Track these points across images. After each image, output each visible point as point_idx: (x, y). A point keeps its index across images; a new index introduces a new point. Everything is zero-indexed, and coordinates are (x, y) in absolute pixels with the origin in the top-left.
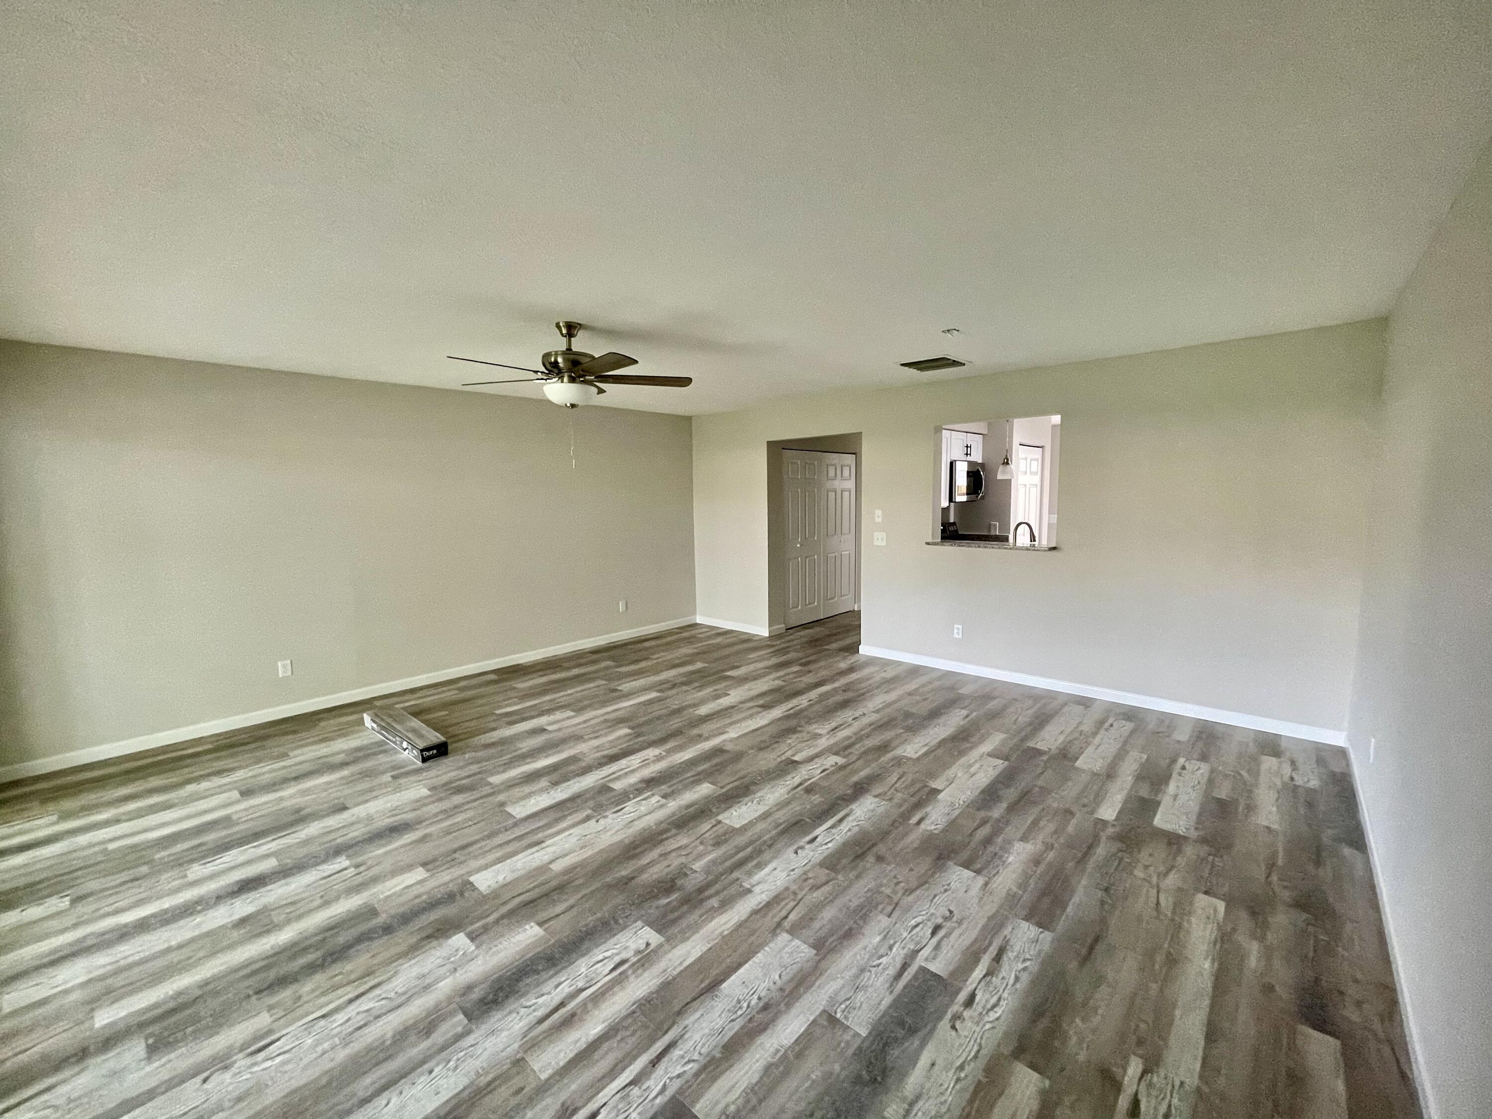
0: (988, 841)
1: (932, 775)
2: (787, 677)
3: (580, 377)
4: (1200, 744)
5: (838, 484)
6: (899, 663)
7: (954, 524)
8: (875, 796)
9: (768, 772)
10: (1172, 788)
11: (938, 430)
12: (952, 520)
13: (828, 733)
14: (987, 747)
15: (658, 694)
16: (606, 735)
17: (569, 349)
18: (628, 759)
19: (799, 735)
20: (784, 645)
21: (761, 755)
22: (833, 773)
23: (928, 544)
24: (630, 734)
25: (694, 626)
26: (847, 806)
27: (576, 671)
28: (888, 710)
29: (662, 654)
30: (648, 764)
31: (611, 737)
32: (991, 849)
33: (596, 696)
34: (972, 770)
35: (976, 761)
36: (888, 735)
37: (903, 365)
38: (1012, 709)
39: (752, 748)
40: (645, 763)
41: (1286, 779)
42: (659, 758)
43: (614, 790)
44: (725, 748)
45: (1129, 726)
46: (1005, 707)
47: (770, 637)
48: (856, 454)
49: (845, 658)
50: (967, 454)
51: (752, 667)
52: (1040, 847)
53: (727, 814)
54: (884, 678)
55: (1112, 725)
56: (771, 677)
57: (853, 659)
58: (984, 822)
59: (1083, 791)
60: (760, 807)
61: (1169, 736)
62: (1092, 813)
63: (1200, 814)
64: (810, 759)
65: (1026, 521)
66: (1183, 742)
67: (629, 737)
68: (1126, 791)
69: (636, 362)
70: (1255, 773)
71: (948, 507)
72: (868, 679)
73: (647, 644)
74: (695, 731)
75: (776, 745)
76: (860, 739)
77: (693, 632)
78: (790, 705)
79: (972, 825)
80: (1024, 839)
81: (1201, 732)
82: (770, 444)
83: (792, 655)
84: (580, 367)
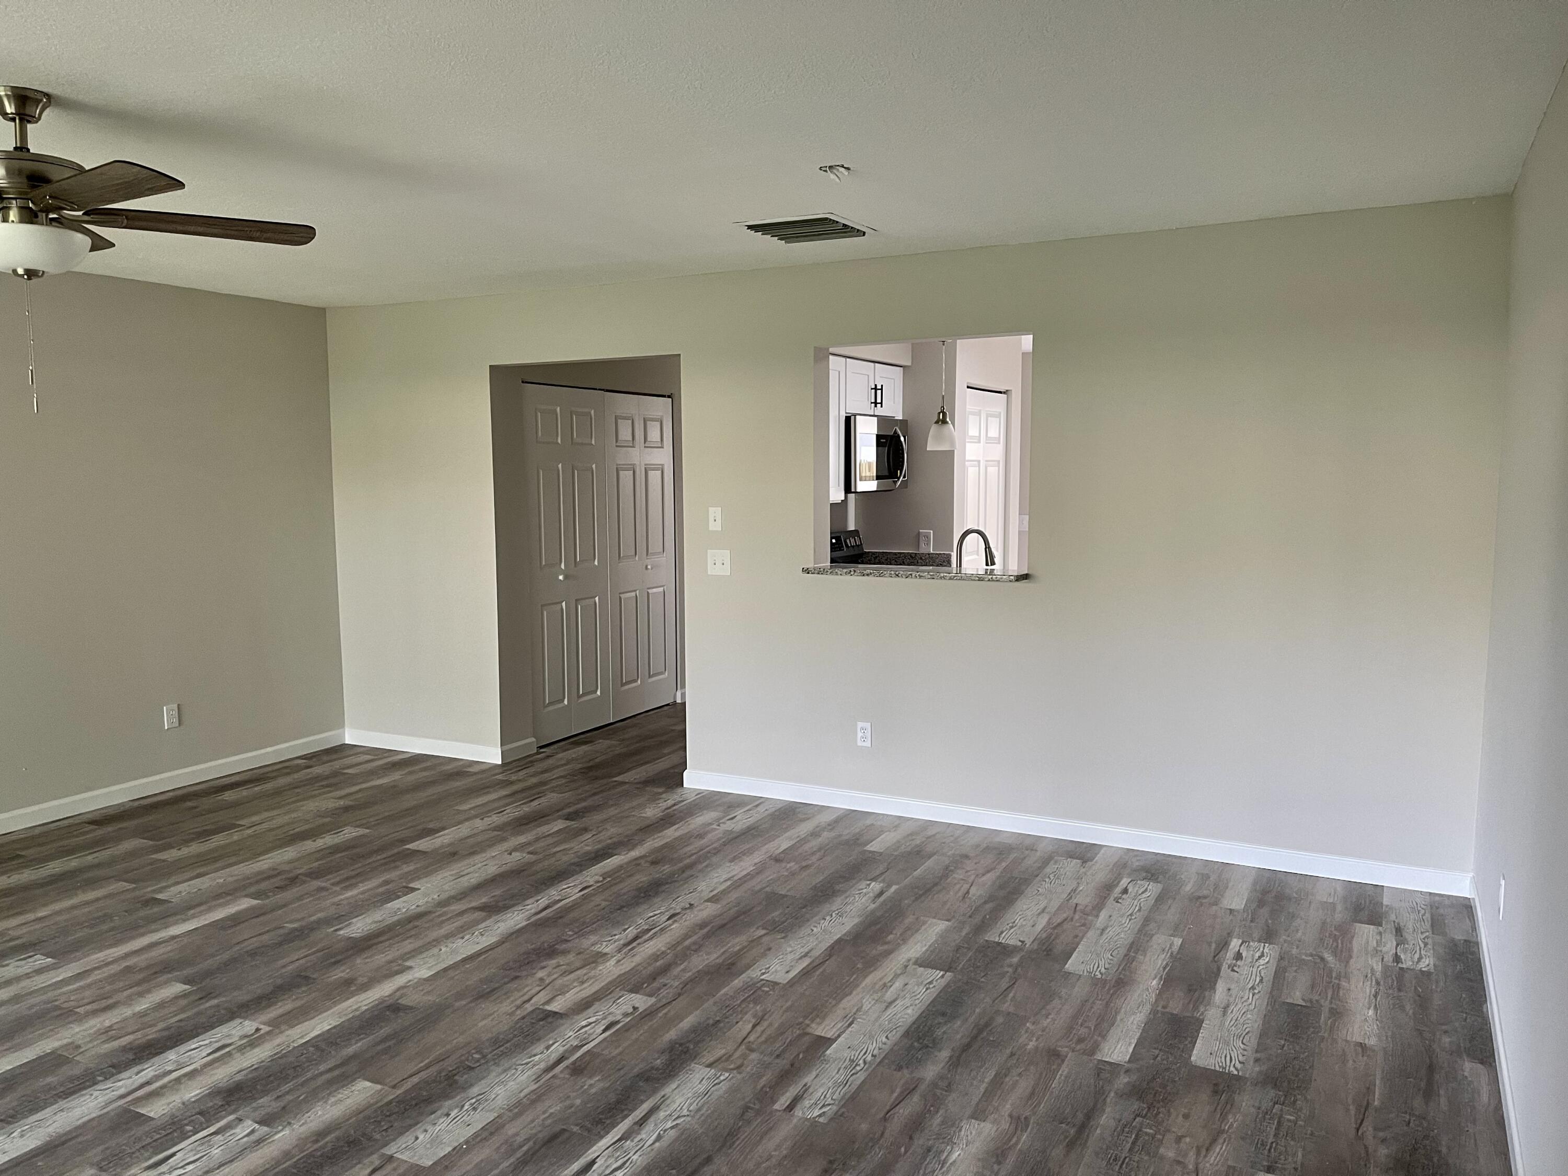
0: (915, 1125)
1: (817, 1012)
2: (541, 844)
3: (47, 211)
4: (1264, 912)
5: (639, 456)
6: (757, 802)
7: (855, 533)
8: (710, 1066)
9: (496, 1042)
10: (1220, 993)
11: (822, 356)
12: (851, 527)
13: (619, 951)
14: (915, 949)
15: (255, 902)
16: (129, 1001)
17: (22, 148)
18: (183, 1048)
19: (561, 960)
20: (534, 780)
21: (487, 1007)
22: (627, 1028)
23: (807, 571)
24: (184, 995)
25: (342, 749)
26: (655, 1091)
27: (55, 867)
28: (734, 895)
29: (266, 815)
30: (229, 1054)
31: (142, 1005)
32: (920, 1141)
33: (107, 917)
34: (889, 995)
35: (897, 976)
36: (736, 943)
37: (750, 227)
38: (959, 875)
39: (459, 996)
40: (222, 1054)
41: (1389, 958)
42: (253, 1041)
43: (152, 1119)
44: (403, 1001)
45: (1153, 889)
46: (947, 872)
47: (503, 765)
48: (673, 397)
49: (655, 798)
50: (876, 403)
51: (464, 830)
52: (1005, 1125)
53: (406, 1140)
54: (731, 832)
55: (1125, 891)
56: (506, 845)
57: (670, 799)
58: (908, 1092)
59: (1075, 1017)
60: (477, 1115)
61: (1216, 903)
62: (1092, 1052)
63: (1263, 1035)
64: (584, 1005)
65: (981, 529)
66: (1238, 911)
67: (183, 1002)
68: (1148, 1007)
69: (180, 185)
70: (1344, 955)
71: (845, 501)
72: (701, 836)
73: (229, 796)
74: (340, 973)
75: (514, 985)
76: (684, 955)
77: (337, 765)
78: (543, 902)
79: (884, 1098)
80: (979, 1114)
81: (1265, 892)
82: (499, 373)
83: (550, 799)
84: (46, 189)
